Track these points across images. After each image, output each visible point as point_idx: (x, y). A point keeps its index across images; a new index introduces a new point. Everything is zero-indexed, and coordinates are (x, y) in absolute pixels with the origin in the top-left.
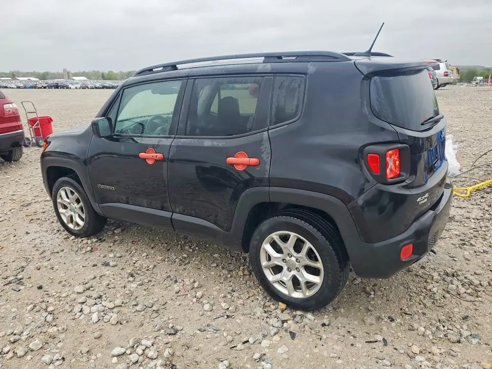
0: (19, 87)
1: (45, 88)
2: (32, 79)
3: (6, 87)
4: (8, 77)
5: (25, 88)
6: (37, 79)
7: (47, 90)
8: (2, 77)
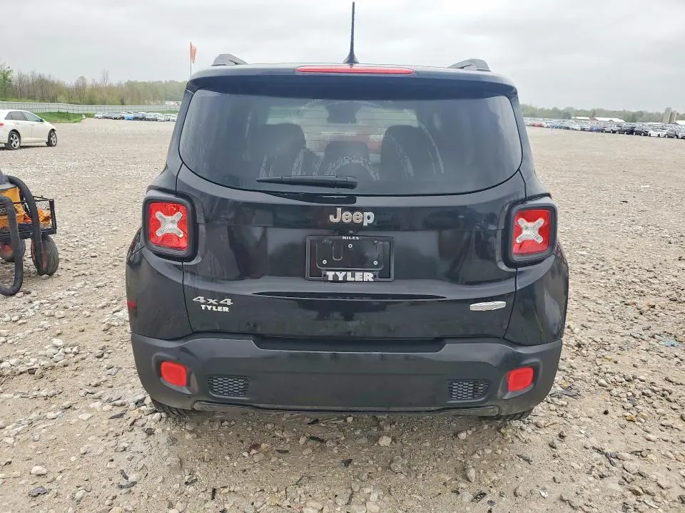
0: (583, 130)
1: (614, 132)
2: (616, 120)
3: (568, 128)
4: (587, 116)
5: (591, 131)
6: (622, 121)
7: (617, 135)
8: (580, 116)
